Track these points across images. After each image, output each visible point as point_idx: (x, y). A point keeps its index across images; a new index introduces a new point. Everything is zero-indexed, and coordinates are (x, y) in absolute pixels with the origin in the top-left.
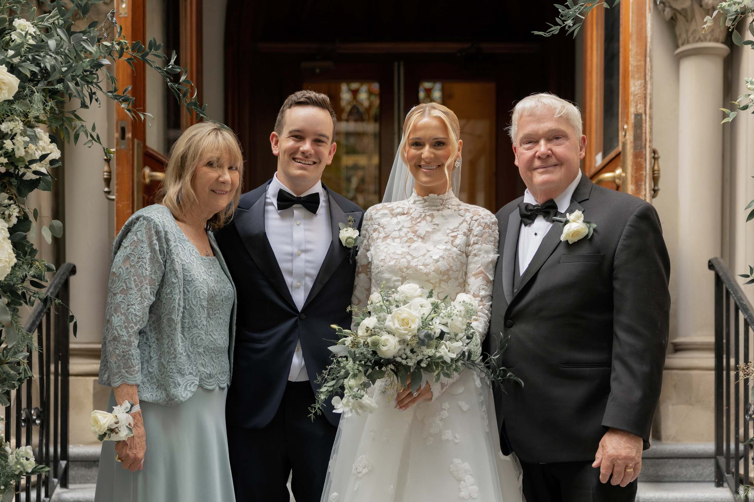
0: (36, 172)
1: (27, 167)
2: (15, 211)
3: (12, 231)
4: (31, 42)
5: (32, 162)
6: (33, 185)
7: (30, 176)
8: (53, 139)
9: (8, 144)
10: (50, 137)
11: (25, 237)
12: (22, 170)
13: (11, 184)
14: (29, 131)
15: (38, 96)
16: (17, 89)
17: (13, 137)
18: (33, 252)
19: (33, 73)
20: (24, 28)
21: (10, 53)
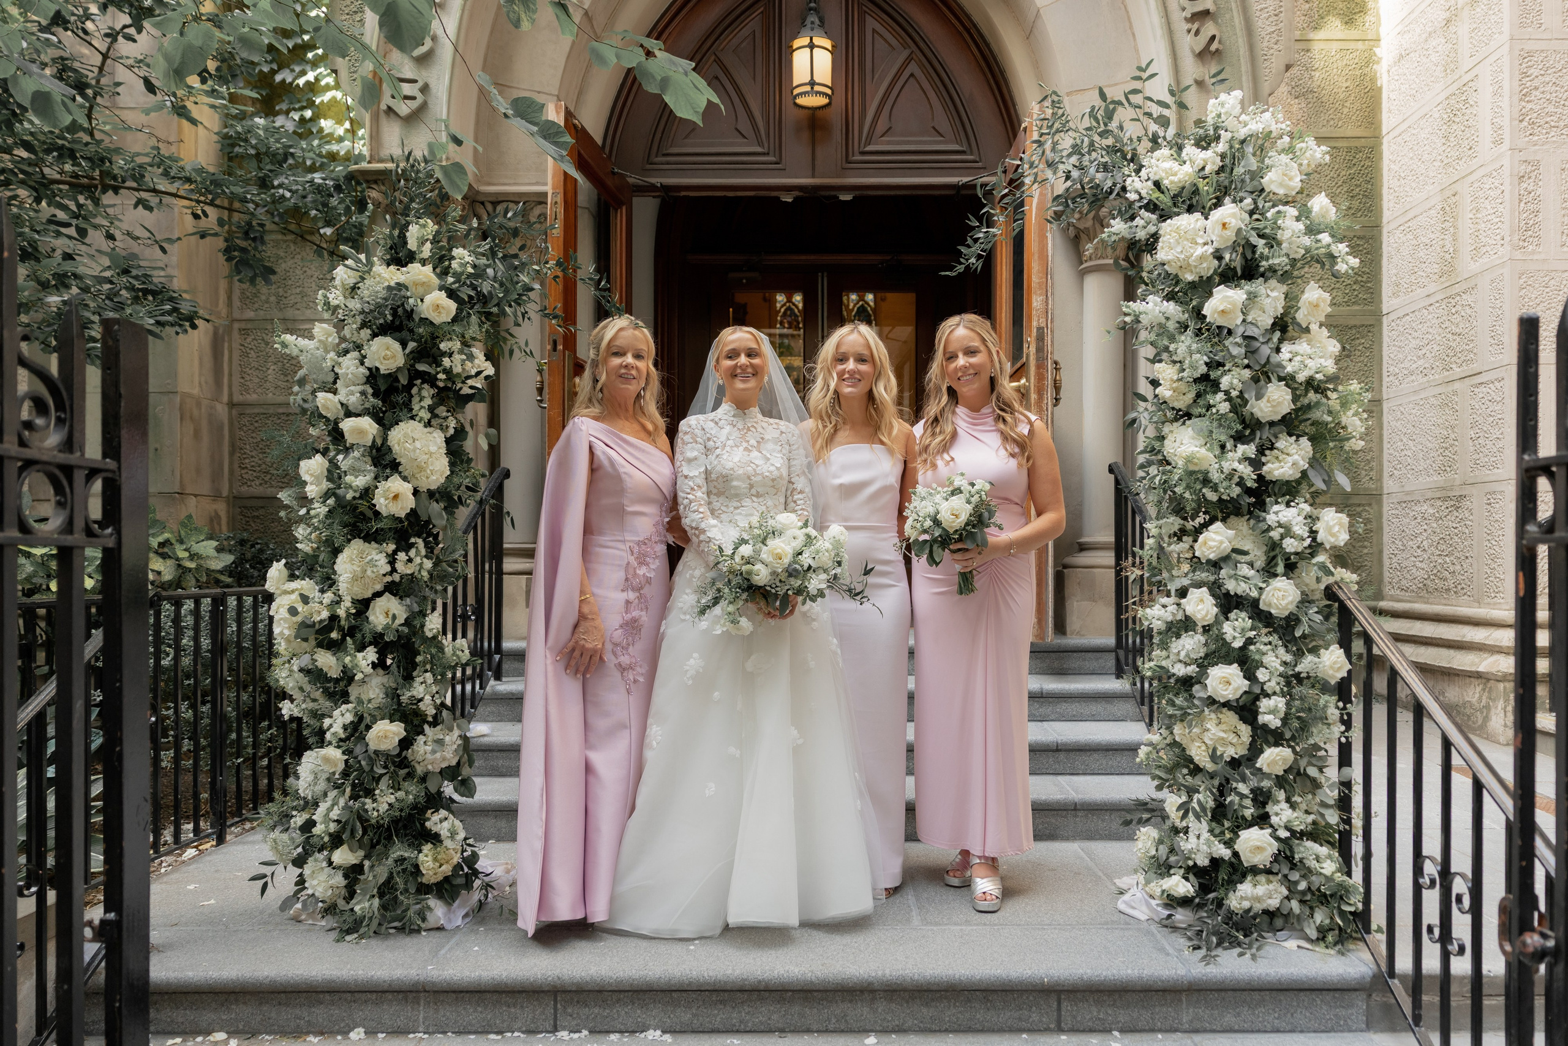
0: (471, 387)
1: (463, 382)
2: (452, 423)
3: (448, 441)
4: (470, 270)
5: (469, 377)
6: (469, 398)
7: (466, 391)
8: (488, 357)
9: (446, 362)
10: (485, 355)
11: (461, 446)
12: (459, 385)
13: (449, 398)
14: (466, 350)
15: (474, 319)
16: (454, 313)
17: (450, 355)
18: (469, 460)
19: (470, 297)
20: (462, 257)
21: (450, 280)
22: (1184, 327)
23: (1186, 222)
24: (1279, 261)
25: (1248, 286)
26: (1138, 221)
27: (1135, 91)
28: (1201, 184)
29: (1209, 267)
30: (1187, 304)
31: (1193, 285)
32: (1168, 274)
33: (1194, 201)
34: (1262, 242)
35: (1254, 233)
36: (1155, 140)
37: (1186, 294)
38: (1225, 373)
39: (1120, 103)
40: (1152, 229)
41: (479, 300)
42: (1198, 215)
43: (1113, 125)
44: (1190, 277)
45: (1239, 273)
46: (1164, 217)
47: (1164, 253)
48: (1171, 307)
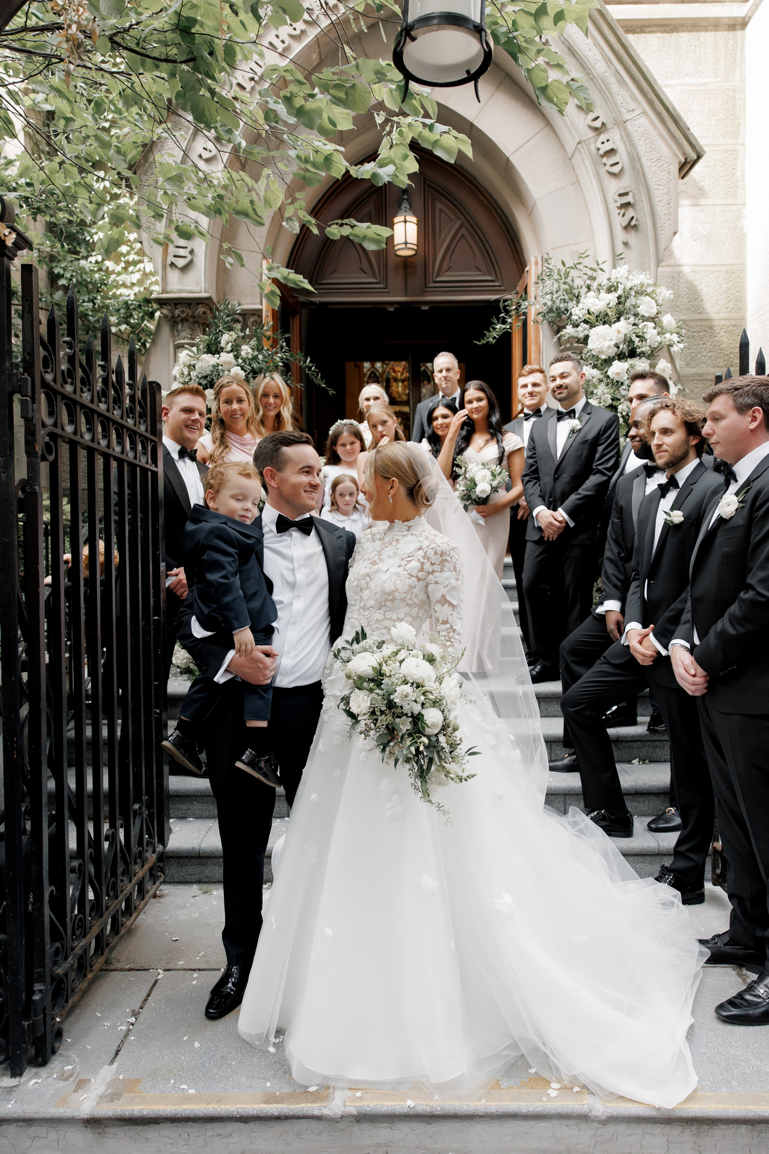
20: (246, 350)
21: (240, 361)
22: (601, 381)
23: (601, 329)
24: (645, 349)
25: (630, 361)
26: (580, 328)
27: (579, 263)
28: (608, 311)
29: (612, 352)
30: (602, 370)
31: (605, 361)
32: (594, 356)
33: (606, 319)
34: (638, 339)
35: (634, 335)
36: (589, 288)
37: (602, 365)
38: (620, 404)
39: (572, 268)
40: (586, 332)
41: (251, 371)
42: (607, 326)
43: (569, 280)
44: (603, 357)
45: (627, 354)
46: (592, 326)
47: (592, 345)
48: (596, 372)
